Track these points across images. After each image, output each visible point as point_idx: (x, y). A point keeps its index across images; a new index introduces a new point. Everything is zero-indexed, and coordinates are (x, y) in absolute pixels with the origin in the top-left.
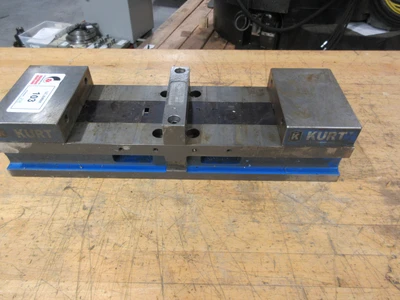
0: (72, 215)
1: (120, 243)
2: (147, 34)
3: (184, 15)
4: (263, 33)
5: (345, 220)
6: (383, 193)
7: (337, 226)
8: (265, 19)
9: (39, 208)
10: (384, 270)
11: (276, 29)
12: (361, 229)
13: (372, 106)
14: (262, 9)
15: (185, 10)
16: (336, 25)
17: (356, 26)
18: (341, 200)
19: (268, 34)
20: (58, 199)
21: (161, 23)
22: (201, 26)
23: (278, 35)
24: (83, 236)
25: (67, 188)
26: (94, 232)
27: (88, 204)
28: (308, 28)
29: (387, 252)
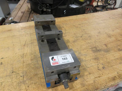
0: (18, 80)
1: (36, 82)
4: (47, 10)
5: (87, 59)
6: (92, 51)
7: (85, 61)
9: (6, 81)
10: (97, 68)
11: (51, 8)
12: (90, 60)
13: (84, 30)
14: (45, 3)
16: (66, 6)
18: (85, 55)
19: (49, 10)
20: (11, 76)
22: (27, 9)
23: (52, 10)
24: (24, 84)
25: (13, 72)
26: (27, 82)
27: (22, 75)
28: (60, 7)
29: (97, 64)
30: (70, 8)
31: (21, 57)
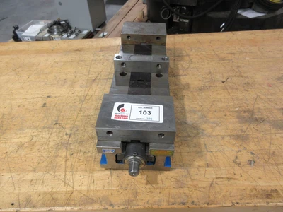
0: (60, 138)
1: (87, 151)
2: (102, 25)
3: (127, 10)
4: (181, 20)
5: (214, 133)
6: (238, 117)
7: (209, 136)
8: (182, 10)
9: (41, 136)
10: (233, 158)
11: (190, 17)
12: (223, 138)
13: (238, 67)
15: (128, 7)
16: (230, 12)
17: (244, 11)
18: (213, 122)
19: (185, 21)
20: (51, 130)
21: (111, 16)
22: (139, 17)
23: (191, 21)
24: (66, 149)
25: (56, 124)
26: (73, 147)
27: (68, 132)
28: (211, 15)
29: (236, 149)
30: (239, 17)
31: (80, 100)
